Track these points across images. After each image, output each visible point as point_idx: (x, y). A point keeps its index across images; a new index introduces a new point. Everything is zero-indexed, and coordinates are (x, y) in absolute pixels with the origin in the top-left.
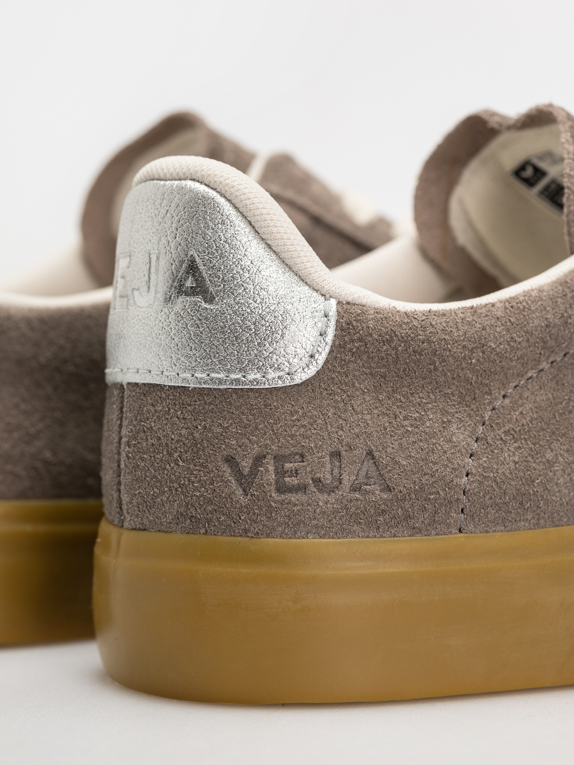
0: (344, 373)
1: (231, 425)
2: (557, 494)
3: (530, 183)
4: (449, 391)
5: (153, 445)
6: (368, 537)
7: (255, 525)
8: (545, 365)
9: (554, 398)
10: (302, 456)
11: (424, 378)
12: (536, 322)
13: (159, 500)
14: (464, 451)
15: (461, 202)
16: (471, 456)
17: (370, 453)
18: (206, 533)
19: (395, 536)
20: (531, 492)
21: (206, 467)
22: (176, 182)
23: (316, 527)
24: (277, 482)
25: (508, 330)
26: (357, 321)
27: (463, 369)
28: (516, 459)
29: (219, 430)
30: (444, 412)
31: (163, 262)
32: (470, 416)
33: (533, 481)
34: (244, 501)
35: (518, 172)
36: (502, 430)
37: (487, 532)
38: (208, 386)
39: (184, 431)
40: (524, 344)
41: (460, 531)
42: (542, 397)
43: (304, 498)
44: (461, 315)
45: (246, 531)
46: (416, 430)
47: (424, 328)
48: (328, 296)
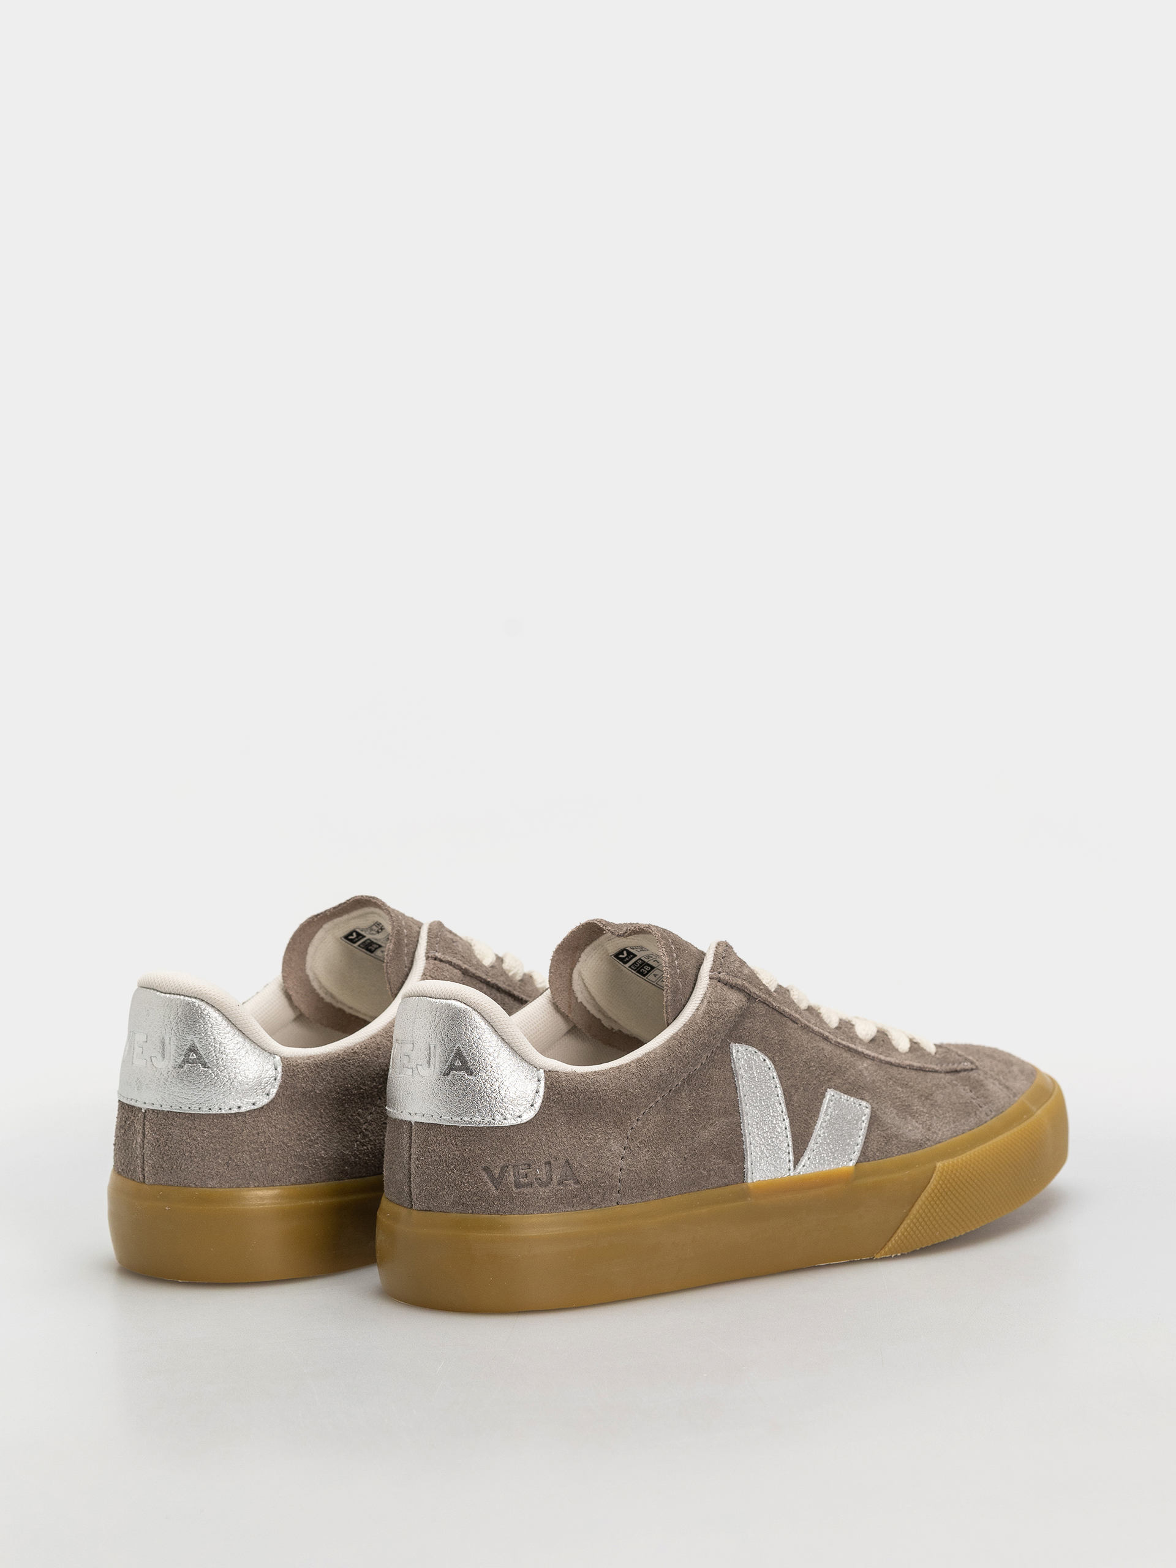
0: (550, 1114)
1: (487, 1148)
2: (670, 1177)
3: (624, 961)
4: (608, 1120)
5: (435, 1160)
6: (567, 1211)
7: (503, 1208)
8: (659, 1099)
9: (665, 1119)
10: (529, 1165)
11: (594, 1114)
12: (655, 1074)
13: (441, 1193)
14: (618, 1156)
15: (580, 973)
16: (622, 1158)
17: (567, 1161)
18: (472, 1213)
19: (582, 1210)
20: (656, 1177)
21: (472, 1174)
22: (444, 1001)
23: (539, 1207)
24: (515, 1182)
25: (639, 1081)
26: (556, 1082)
27: (615, 1106)
28: (647, 1158)
29: (480, 1152)
30: (606, 1133)
31: (439, 1050)
32: (620, 1134)
33: (657, 1171)
34: (496, 1193)
35: (617, 956)
36: (638, 1141)
37: (632, 1203)
38: (471, 1125)
39: (457, 1153)
40: (649, 1088)
41: (617, 1204)
42: (658, 1118)
43: (531, 1190)
44: (613, 1073)
45: (498, 1211)
46: (592, 1145)
47: (593, 1084)
48: (538, 1068)
